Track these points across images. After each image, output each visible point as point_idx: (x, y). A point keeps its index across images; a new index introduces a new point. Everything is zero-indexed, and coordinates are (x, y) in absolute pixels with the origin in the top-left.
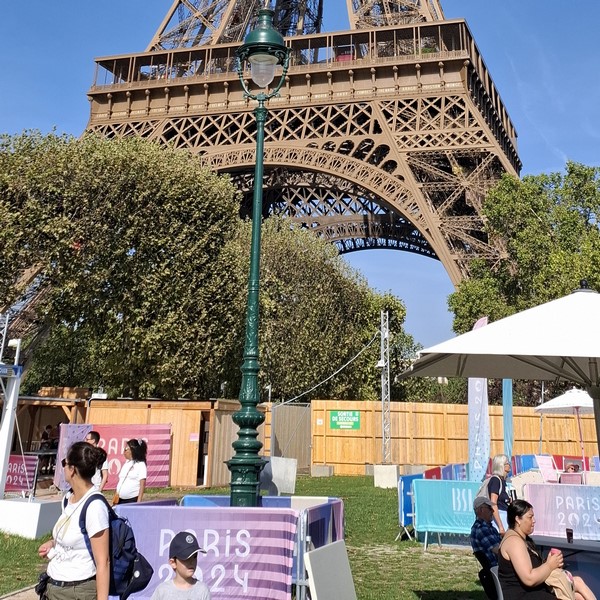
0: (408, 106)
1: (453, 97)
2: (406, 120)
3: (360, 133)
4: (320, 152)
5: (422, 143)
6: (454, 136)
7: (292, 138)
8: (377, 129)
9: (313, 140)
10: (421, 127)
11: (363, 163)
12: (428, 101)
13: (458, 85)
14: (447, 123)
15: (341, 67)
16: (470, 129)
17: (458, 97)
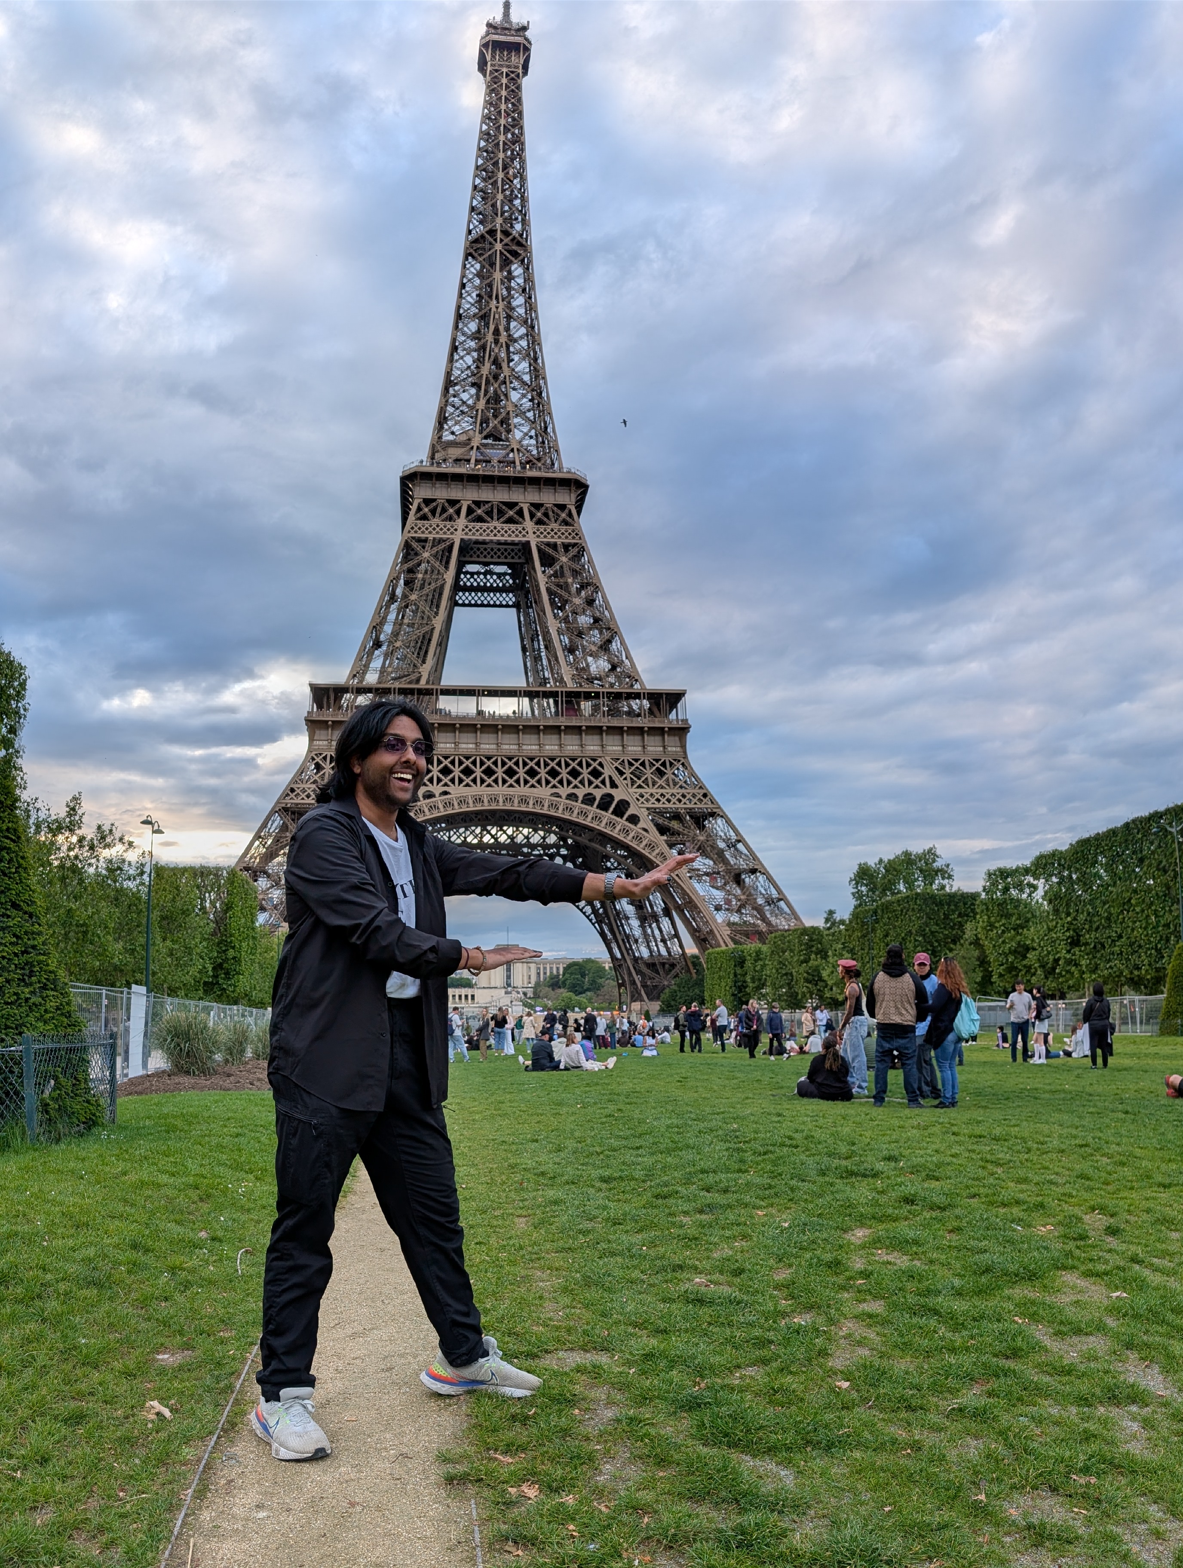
0: (637, 765)
1: (675, 760)
2: (639, 779)
3: (597, 787)
4: (563, 802)
5: (658, 800)
6: (684, 796)
7: (533, 786)
8: (614, 785)
9: (554, 790)
10: (653, 785)
11: (608, 815)
12: (653, 762)
13: (679, 749)
14: (675, 784)
15: (574, 722)
16: (696, 791)
17: (679, 761)
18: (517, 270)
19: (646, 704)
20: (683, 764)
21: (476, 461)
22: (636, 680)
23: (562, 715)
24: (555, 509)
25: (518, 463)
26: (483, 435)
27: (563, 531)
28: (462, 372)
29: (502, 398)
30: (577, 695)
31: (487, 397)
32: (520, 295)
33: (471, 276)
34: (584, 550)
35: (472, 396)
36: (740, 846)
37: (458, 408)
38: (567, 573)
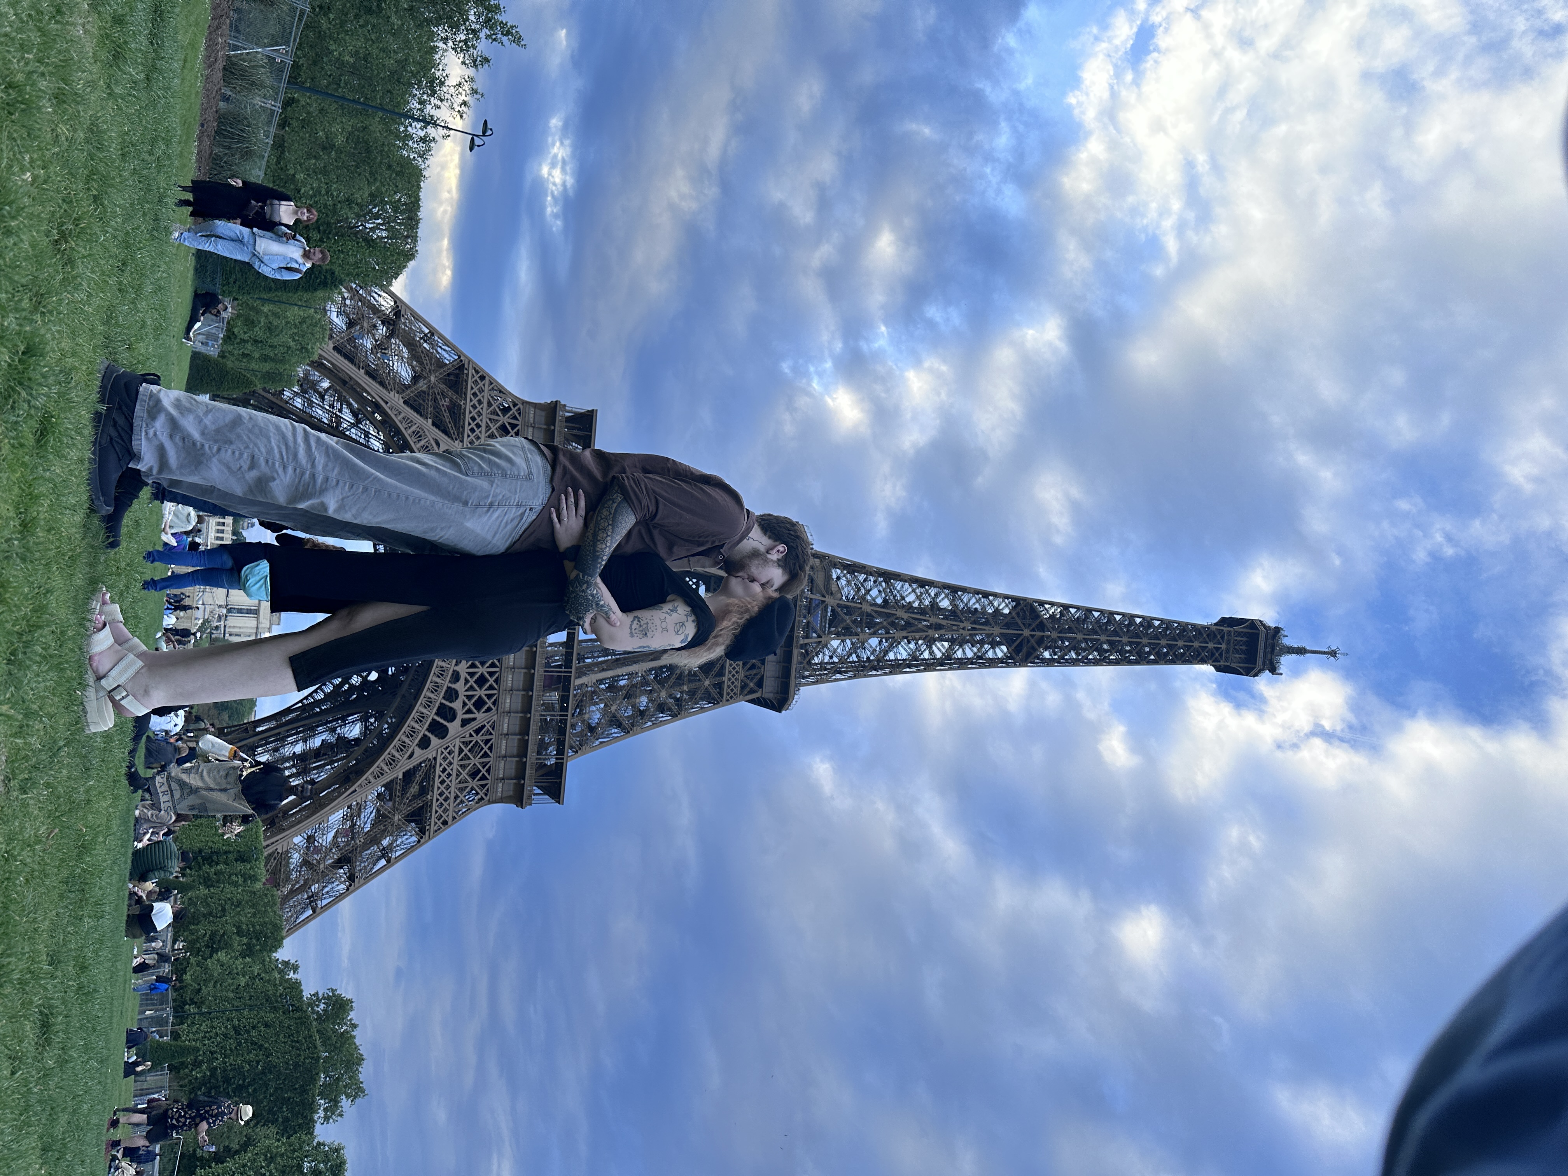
0: (486, 749)
1: (487, 790)
2: (470, 751)
3: (465, 704)
5: (444, 770)
6: (446, 799)
8: (465, 723)
10: (461, 766)
11: (431, 714)
12: (487, 767)
13: (499, 794)
14: (461, 790)
15: (537, 684)
16: (451, 813)
17: (486, 795)
18: (1001, 651)
19: (553, 761)
20: (482, 799)
21: (811, 599)
22: (577, 752)
23: (546, 671)
24: (759, 677)
25: (806, 641)
26: (836, 608)
27: (736, 683)
28: (898, 592)
29: (872, 630)
30: (567, 689)
31: (873, 614)
32: (975, 654)
33: (996, 604)
34: (714, 704)
35: (874, 599)
36: (383, 862)
37: (862, 585)
38: (693, 686)
